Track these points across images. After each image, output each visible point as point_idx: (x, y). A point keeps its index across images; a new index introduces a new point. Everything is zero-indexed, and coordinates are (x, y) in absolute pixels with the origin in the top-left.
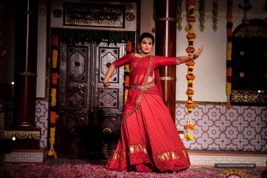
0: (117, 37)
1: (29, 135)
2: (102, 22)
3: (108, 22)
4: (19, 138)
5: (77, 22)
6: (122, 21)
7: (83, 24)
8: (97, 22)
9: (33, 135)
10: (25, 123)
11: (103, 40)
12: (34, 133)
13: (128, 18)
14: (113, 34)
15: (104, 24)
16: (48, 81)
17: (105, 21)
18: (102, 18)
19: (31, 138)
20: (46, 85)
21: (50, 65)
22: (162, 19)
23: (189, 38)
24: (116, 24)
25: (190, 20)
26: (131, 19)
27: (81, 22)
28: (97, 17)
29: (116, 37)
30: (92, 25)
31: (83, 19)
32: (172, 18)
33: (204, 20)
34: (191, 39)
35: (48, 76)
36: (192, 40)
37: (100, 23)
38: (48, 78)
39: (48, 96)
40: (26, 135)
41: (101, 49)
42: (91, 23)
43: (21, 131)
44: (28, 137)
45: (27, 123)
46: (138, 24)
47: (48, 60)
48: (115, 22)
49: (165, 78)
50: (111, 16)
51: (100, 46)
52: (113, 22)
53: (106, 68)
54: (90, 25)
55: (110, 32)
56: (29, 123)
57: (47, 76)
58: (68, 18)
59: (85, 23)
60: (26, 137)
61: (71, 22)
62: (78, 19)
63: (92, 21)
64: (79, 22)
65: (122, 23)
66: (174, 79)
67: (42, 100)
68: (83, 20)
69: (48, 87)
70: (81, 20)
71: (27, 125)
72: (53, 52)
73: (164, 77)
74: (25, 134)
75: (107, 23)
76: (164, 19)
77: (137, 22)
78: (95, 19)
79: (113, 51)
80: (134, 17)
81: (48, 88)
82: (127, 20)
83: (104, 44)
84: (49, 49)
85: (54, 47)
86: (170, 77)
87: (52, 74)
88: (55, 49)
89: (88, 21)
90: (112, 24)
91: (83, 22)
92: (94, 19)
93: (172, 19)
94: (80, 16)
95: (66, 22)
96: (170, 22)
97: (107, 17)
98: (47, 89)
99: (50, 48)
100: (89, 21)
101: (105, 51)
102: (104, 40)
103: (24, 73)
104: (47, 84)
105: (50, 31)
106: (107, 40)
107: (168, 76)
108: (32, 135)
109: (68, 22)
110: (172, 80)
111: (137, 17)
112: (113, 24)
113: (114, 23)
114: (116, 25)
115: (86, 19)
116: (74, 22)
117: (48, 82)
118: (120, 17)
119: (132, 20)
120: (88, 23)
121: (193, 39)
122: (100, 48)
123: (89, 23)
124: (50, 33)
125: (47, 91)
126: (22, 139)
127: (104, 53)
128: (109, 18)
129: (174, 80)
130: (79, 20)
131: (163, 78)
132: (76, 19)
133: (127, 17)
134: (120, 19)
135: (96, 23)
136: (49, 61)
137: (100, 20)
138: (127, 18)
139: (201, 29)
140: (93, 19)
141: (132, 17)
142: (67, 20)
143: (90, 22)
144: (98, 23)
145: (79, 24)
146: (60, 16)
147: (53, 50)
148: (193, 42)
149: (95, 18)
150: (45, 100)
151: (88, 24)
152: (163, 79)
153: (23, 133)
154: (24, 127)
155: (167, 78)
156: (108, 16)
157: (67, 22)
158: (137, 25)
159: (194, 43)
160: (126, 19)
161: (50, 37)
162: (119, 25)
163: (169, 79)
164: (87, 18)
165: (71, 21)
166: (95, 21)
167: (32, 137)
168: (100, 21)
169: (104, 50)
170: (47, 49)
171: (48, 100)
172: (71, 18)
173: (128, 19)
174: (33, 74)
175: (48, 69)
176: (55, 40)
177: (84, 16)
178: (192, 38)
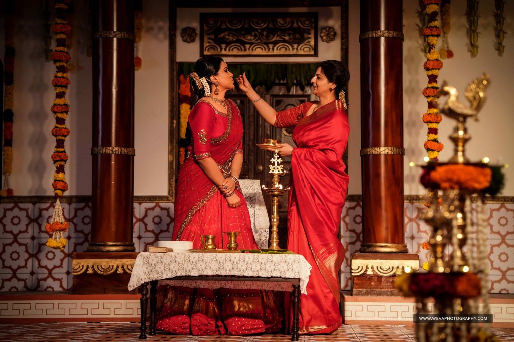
0: (302, 74)
1: (118, 267)
2: (274, 47)
3: (286, 47)
4: (99, 272)
5: (226, 50)
6: (312, 43)
7: (238, 52)
8: (264, 47)
9: (125, 267)
10: (111, 243)
11: (277, 81)
12: (128, 263)
13: (324, 36)
14: (294, 70)
15: (278, 50)
16: (173, 163)
17: (280, 45)
18: (274, 39)
19: (122, 272)
20: (170, 170)
21: (177, 134)
22: (372, 34)
23: (430, 68)
24: (301, 49)
25: (430, 34)
26: (329, 37)
27: (234, 49)
28: (264, 37)
29: (300, 76)
30: (255, 53)
31: (238, 43)
32: (391, 31)
33: (477, 33)
34: (434, 70)
35: (173, 155)
36: (435, 72)
37: (271, 50)
38: (173, 158)
39: (174, 193)
40: (113, 266)
41: (274, 99)
42: (253, 50)
43: (103, 260)
44: (117, 270)
45: (115, 243)
46: (344, 47)
47: (173, 123)
48: (299, 45)
49: (379, 151)
50: (291, 35)
51: (271, 94)
52: (295, 46)
53: (285, 135)
54: (251, 53)
55: (289, 64)
56: (118, 243)
57: (170, 154)
58: (209, 42)
59: (242, 50)
60: (112, 271)
61: (215, 50)
62: (228, 43)
63: (254, 46)
64: (229, 50)
65: (313, 47)
66: (397, 151)
67: (162, 200)
68: (236, 44)
69: (174, 175)
70: (233, 44)
71: (114, 249)
72: (181, 109)
73: (377, 149)
74: (111, 264)
75: (284, 49)
76: (374, 35)
77: (342, 44)
78: (260, 43)
79: (299, 101)
80: (335, 34)
81: (174, 178)
82: (323, 41)
83: (280, 89)
84: (175, 104)
85: (182, 99)
86: (390, 148)
87: (180, 150)
88: (184, 103)
89: (248, 46)
90: (293, 49)
91: (239, 50)
92: (259, 41)
93: (392, 34)
94: (231, 38)
95: (205, 50)
96: (388, 39)
97: (283, 37)
98: (172, 178)
99: (176, 102)
100: (250, 47)
101: (283, 103)
102: (279, 81)
103: (109, 148)
104: (172, 170)
105: (175, 68)
106: (285, 82)
107: (386, 145)
108: (123, 267)
109: (210, 50)
110: (393, 154)
111: (342, 33)
112: (295, 50)
113: (297, 49)
114: (300, 51)
115: (244, 43)
116: (221, 49)
117: (173, 167)
118: (310, 36)
119: (332, 39)
120: (248, 51)
121: (437, 71)
122: (272, 97)
123: (249, 49)
124: (175, 72)
125: (172, 183)
126: (105, 274)
127: (280, 106)
128: (287, 38)
129: (399, 154)
130: (231, 45)
131: (376, 151)
132: (224, 43)
133: (322, 34)
134: (309, 40)
135: (262, 50)
136: (174, 125)
137: (271, 43)
138: (322, 37)
139: (471, 51)
140: (256, 42)
141: (333, 35)
142: (206, 47)
143: (251, 49)
144: (267, 50)
145: (231, 53)
146: (193, 40)
147: (181, 104)
148: (436, 77)
149: (261, 40)
150: (168, 200)
151: (247, 53)
152: (376, 153)
153: (108, 264)
154: (109, 251)
155: (383, 151)
156: (285, 36)
157: (208, 50)
158: (342, 49)
159: (438, 78)
160: (319, 38)
161: (176, 80)
162: (307, 51)
163: (387, 151)
164: (245, 40)
165: (215, 48)
166: (261, 45)
167: (124, 270)
168: (271, 46)
169: (281, 101)
170: (170, 103)
171: (173, 201)
172: (215, 42)
173: (325, 38)
174: (126, 151)
175: (173, 140)
176: (184, 86)
177: (240, 38)
178: (436, 69)
